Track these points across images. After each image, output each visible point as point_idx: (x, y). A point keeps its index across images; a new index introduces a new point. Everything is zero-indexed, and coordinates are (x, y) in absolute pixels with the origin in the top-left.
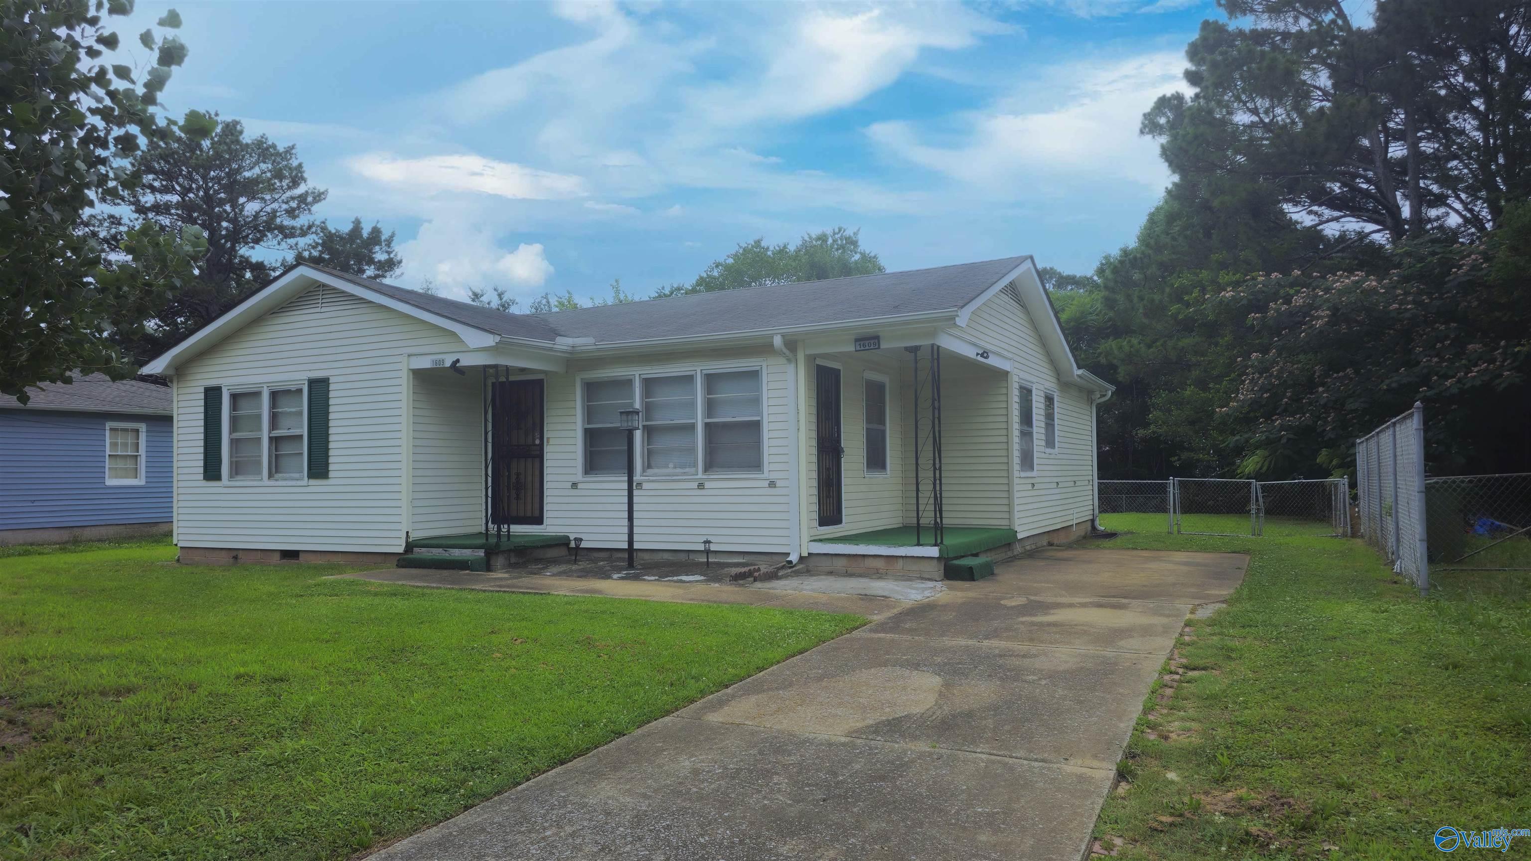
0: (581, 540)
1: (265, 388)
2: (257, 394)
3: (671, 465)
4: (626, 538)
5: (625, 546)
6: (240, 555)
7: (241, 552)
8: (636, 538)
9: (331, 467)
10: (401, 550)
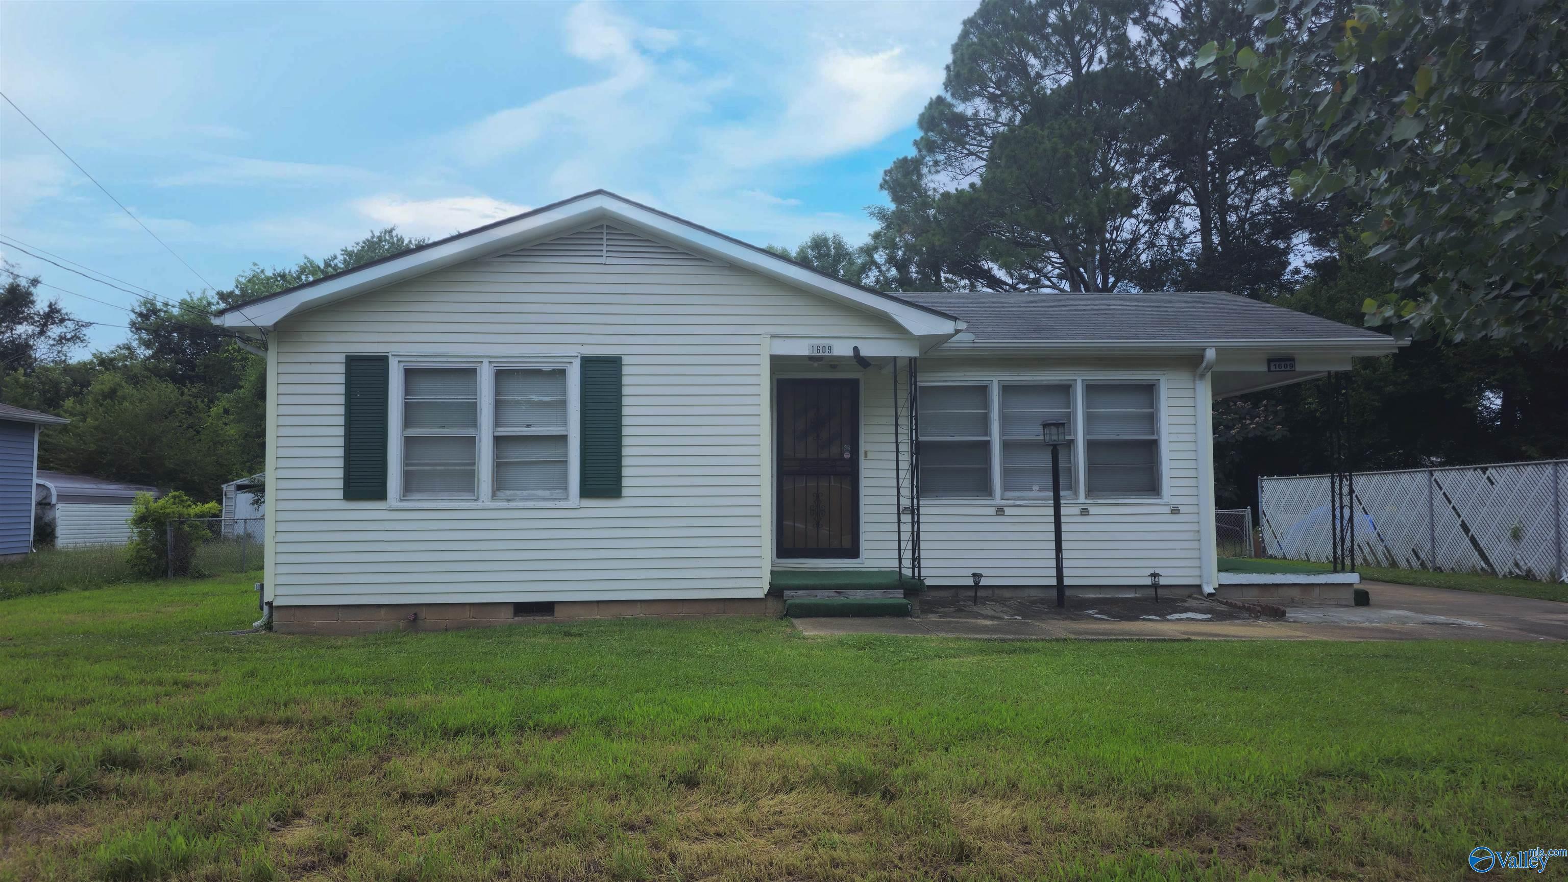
0: (981, 576)
1: (486, 362)
2: (469, 373)
3: (1035, 488)
4: (1054, 572)
5: (1054, 582)
6: (423, 614)
7: (422, 607)
8: (1066, 572)
9: (625, 482)
10: (760, 594)
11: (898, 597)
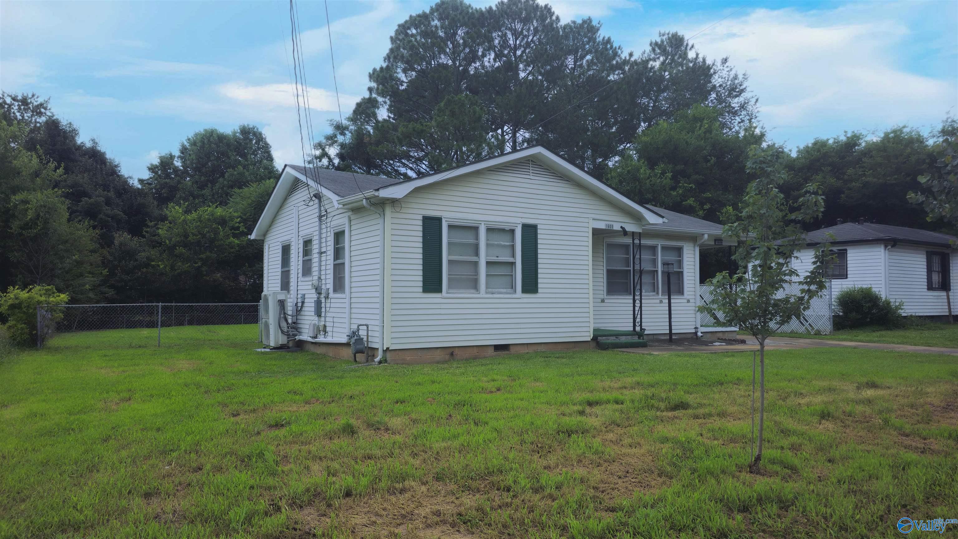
1: (483, 225)
2: (475, 229)
6: (456, 351)
7: (457, 349)
9: (540, 286)
10: (589, 339)
11: (636, 339)
